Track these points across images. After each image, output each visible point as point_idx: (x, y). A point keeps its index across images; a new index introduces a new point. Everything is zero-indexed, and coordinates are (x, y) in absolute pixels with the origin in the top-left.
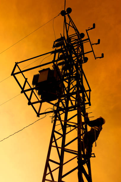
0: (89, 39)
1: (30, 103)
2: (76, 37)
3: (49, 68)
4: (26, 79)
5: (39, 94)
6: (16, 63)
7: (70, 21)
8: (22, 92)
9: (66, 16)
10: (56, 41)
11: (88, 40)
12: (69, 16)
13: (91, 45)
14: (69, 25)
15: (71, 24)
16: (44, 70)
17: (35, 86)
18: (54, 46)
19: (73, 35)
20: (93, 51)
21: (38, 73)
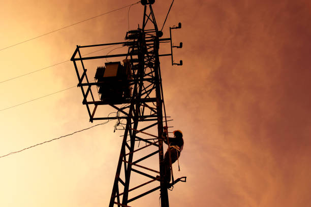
0: (170, 39)
1: (85, 102)
2: (154, 34)
3: (120, 62)
4: (85, 71)
5: (100, 92)
6: (77, 46)
7: (151, 13)
8: (79, 85)
9: (148, 6)
10: (129, 32)
11: (170, 41)
12: (151, 7)
13: (172, 47)
14: (149, 17)
15: (151, 17)
16: (111, 63)
17: (97, 81)
18: (127, 38)
19: (151, 31)
20: (172, 55)
21: (103, 65)
